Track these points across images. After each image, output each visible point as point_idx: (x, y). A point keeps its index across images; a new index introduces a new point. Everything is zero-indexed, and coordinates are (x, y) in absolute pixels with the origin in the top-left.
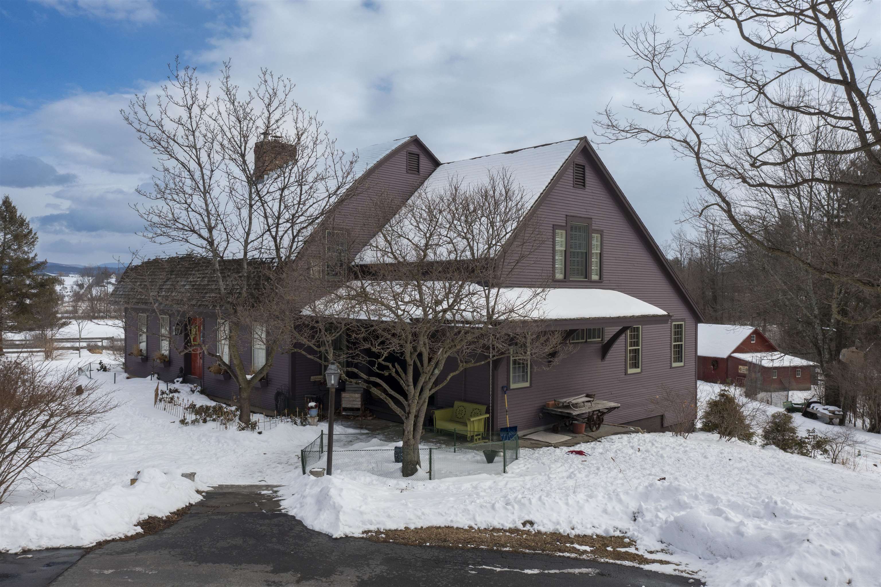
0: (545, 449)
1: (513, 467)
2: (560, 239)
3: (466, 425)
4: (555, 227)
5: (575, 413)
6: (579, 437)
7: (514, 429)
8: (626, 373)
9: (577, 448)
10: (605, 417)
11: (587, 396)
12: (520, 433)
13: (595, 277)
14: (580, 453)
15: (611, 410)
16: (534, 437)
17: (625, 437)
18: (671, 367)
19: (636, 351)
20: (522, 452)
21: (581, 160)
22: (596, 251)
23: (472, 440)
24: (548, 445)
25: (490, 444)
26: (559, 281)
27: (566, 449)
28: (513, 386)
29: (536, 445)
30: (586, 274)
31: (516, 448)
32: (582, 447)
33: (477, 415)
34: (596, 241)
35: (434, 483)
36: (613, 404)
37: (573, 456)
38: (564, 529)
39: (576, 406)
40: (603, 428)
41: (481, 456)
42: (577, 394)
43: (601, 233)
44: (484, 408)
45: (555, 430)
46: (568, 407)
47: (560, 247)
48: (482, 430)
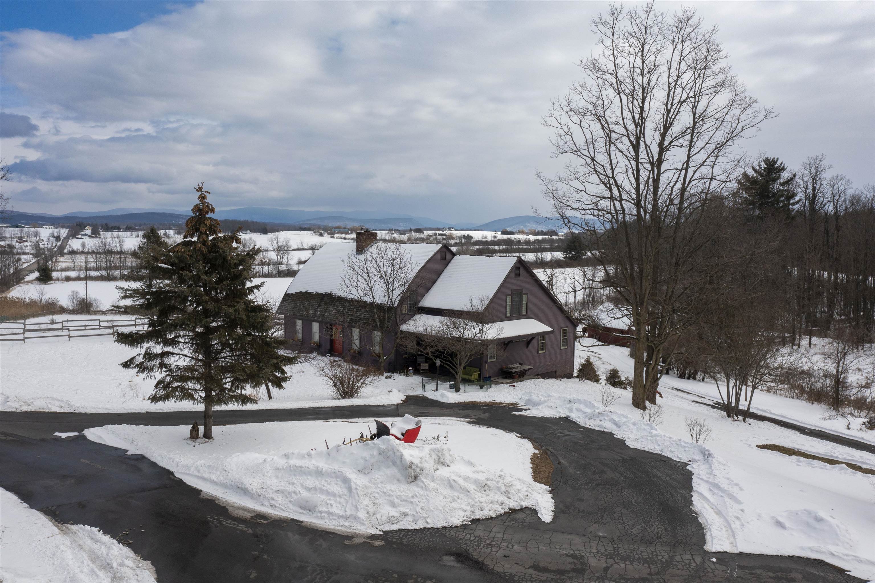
0: (501, 385)
1: (489, 390)
2: (509, 299)
3: (471, 376)
4: (506, 296)
5: (513, 371)
6: (515, 380)
7: (490, 377)
8: (538, 353)
9: (513, 384)
10: (527, 372)
11: (520, 364)
12: (492, 379)
13: (524, 313)
14: (514, 386)
15: (529, 369)
16: (497, 380)
17: (533, 380)
18: (561, 349)
19: (543, 343)
20: (493, 386)
21: (518, 265)
22: (524, 302)
23: (474, 382)
24: (502, 383)
25: (482, 383)
26: (508, 317)
27: (509, 385)
28: (489, 361)
29: (498, 383)
30: (520, 312)
31: (490, 385)
32: (515, 384)
33: (475, 372)
34: (524, 298)
35: (466, 394)
36: (530, 367)
37: (511, 387)
38: (503, 401)
39: (514, 368)
40: (525, 377)
41: (479, 387)
42: (516, 363)
43: (527, 294)
44: (478, 369)
45: (506, 378)
46: (510, 368)
47: (509, 303)
48: (477, 378)
